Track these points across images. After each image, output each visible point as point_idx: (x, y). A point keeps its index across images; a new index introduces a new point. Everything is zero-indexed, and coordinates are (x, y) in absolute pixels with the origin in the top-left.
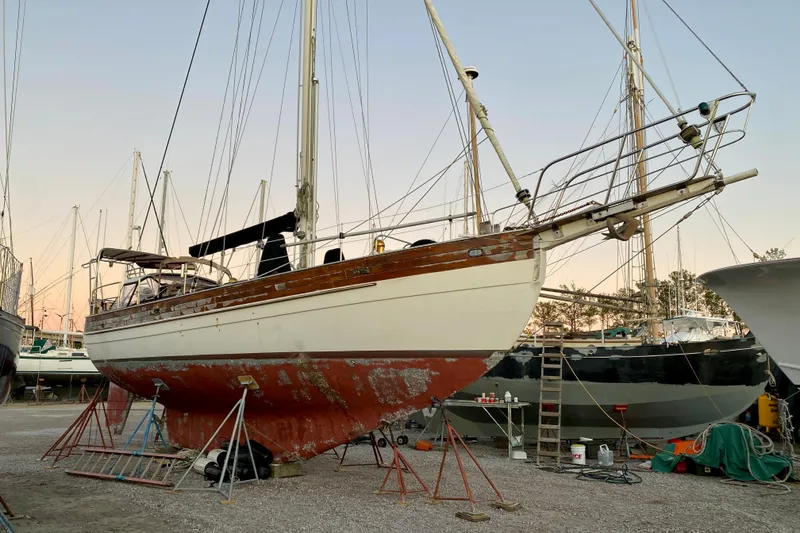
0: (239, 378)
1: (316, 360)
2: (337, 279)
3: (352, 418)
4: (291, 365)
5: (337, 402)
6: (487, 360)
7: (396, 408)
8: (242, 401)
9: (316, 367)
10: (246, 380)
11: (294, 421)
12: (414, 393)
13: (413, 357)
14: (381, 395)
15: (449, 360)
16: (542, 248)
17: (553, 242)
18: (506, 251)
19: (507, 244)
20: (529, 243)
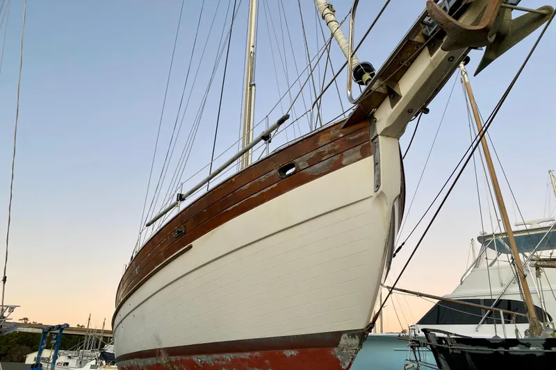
2: (165, 248)
16: (380, 135)
17: (391, 116)
18: (328, 156)
19: (329, 145)
20: (363, 134)
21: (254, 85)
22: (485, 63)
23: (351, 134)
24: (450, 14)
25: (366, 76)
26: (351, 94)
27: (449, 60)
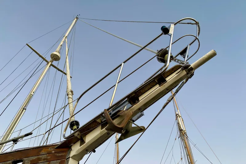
16: (71, 157)
17: (78, 150)
18: (42, 161)
19: (46, 155)
20: (63, 154)
21: (26, 109)
22: (120, 140)
23: (58, 153)
24: (111, 117)
25: (75, 127)
26: (65, 134)
27: (108, 133)
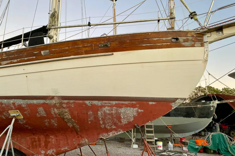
0: (10, 111)
1: (66, 101)
2: (87, 49)
3: (81, 136)
4: (47, 104)
5: (73, 127)
6: (173, 103)
7: (111, 130)
8: (11, 127)
9: (65, 106)
10: (15, 113)
11: (42, 137)
12: (124, 122)
13: (129, 101)
14: (104, 123)
15: (151, 103)
18: (191, 41)
19: (191, 37)
20: (201, 38)
23: (198, 37)
